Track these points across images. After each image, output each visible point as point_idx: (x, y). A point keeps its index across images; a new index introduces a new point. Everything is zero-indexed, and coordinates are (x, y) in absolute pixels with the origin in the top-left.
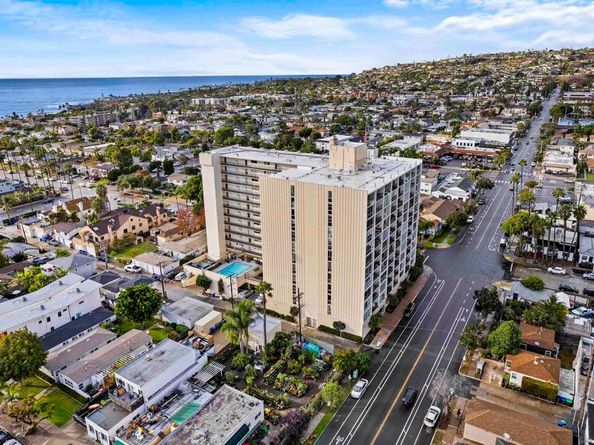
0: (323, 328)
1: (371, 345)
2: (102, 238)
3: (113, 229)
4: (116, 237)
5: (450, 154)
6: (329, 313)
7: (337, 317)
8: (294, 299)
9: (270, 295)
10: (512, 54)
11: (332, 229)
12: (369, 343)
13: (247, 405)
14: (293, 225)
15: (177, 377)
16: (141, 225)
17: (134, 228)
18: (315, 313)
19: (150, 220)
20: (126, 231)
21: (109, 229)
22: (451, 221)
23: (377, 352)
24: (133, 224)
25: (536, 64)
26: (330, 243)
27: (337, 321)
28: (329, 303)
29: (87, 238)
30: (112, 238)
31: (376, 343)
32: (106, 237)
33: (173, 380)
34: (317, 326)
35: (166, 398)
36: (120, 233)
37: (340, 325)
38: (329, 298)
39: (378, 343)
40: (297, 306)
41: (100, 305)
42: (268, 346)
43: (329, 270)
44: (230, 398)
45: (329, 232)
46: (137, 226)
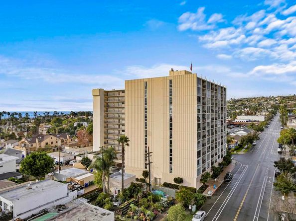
0: (166, 185)
1: (204, 194)
2: (32, 145)
3: (39, 141)
4: (40, 146)
5: (233, 125)
6: (171, 172)
7: (177, 174)
8: (146, 164)
9: (128, 145)
10: (254, 98)
11: (172, 107)
12: (202, 192)
13: (99, 215)
14: (146, 109)
15: (48, 203)
16: (57, 142)
17: (52, 143)
18: (161, 174)
19: (62, 141)
20: (47, 144)
21: (37, 141)
22: (244, 141)
23: (209, 198)
24: (52, 140)
25: (267, 101)
26: (171, 117)
27: (177, 177)
28: (171, 163)
29: (23, 145)
30: (38, 147)
31: (207, 193)
32: (34, 145)
33: (44, 205)
34: (162, 183)
35: (33, 215)
36: (43, 145)
37: (179, 180)
38: (171, 159)
39: (209, 193)
40: (148, 169)
41: (15, 171)
42: (124, 190)
43: (171, 137)
44: (85, 210)
45: (170, 109)
46: (54, 143)
